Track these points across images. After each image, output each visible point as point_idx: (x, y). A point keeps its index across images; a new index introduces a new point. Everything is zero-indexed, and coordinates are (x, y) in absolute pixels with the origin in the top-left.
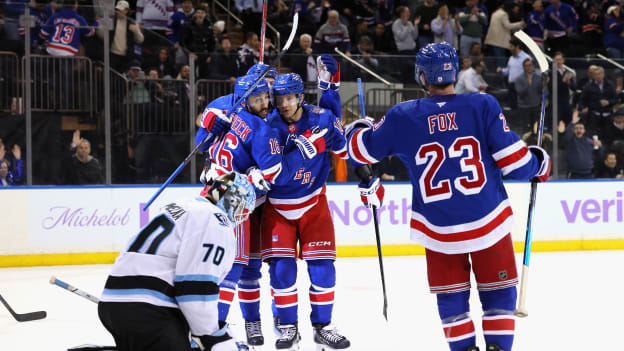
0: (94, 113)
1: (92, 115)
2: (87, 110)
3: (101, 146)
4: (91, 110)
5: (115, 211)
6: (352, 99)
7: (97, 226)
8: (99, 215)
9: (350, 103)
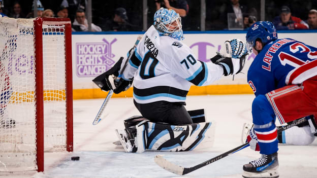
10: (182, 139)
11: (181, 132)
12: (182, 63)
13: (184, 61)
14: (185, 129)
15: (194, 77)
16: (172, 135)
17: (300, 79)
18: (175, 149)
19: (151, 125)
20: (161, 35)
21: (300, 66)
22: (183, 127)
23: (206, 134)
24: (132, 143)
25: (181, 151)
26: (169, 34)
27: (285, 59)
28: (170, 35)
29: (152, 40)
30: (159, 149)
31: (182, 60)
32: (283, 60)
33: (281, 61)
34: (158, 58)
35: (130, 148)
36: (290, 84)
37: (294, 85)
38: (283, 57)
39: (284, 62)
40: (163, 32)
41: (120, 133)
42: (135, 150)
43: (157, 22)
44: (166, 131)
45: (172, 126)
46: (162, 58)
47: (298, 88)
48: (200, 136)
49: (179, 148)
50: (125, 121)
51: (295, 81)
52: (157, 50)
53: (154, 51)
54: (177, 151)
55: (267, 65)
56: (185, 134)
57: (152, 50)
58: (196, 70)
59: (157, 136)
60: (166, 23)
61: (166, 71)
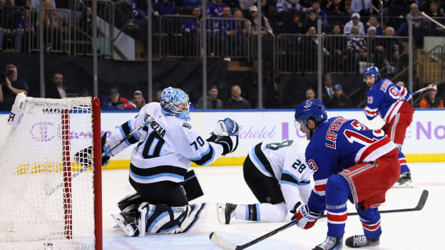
0: (251, 59)
1: (249, 60)
2: (245, 57)
3: (255, 82)
4: (249, 57)
5: (265, 128)
6: (434, 49)
7: (252, 138)
8: (254, 131)
9: (433, 52)
10: (181, 220)
11: (180, 213)
12: (191, 145)
13: (195, 143)
14: (185, 210)
15: (200, 158)
16: (172, 216)
17: (373, 157)
18: (174, 231)
19: (151, 206)
20: (167, 115)
21: (370, 144)
22: (183, 208)
23: (201, 214)
24: (134, 227)
25: (179, 232)
26: (176, 114)
27: (352, 137)
28: (178, 115)
29: (157, 120)
30: (158, 232)
31: (192, 142)
32: (350, 137)
33: (348, 139)
34: (165, 138)
35: (132, 232)
36: (361, 162)
37: (366, 163)
38: (350, 135)
39: (352, 140)
40: (171, 112)
41: (117, 217)
42: (137, 234)
43: (165, 102)
44: (167, 213)
45: (172, 208)
46: (170, 138)
47: (373, 166)
48: (197, 217)
49: (178, 230)
50: (119, 203)
51: (367, 159)
52: (164, 131)
53: (160, 130)
54: (175, 233)
55: (332, 143)
56: (184, 215)
57: (157, 130)
58: (203, 152)
59: (157, 219)
60: (177, 103)
61: (172, 151)
